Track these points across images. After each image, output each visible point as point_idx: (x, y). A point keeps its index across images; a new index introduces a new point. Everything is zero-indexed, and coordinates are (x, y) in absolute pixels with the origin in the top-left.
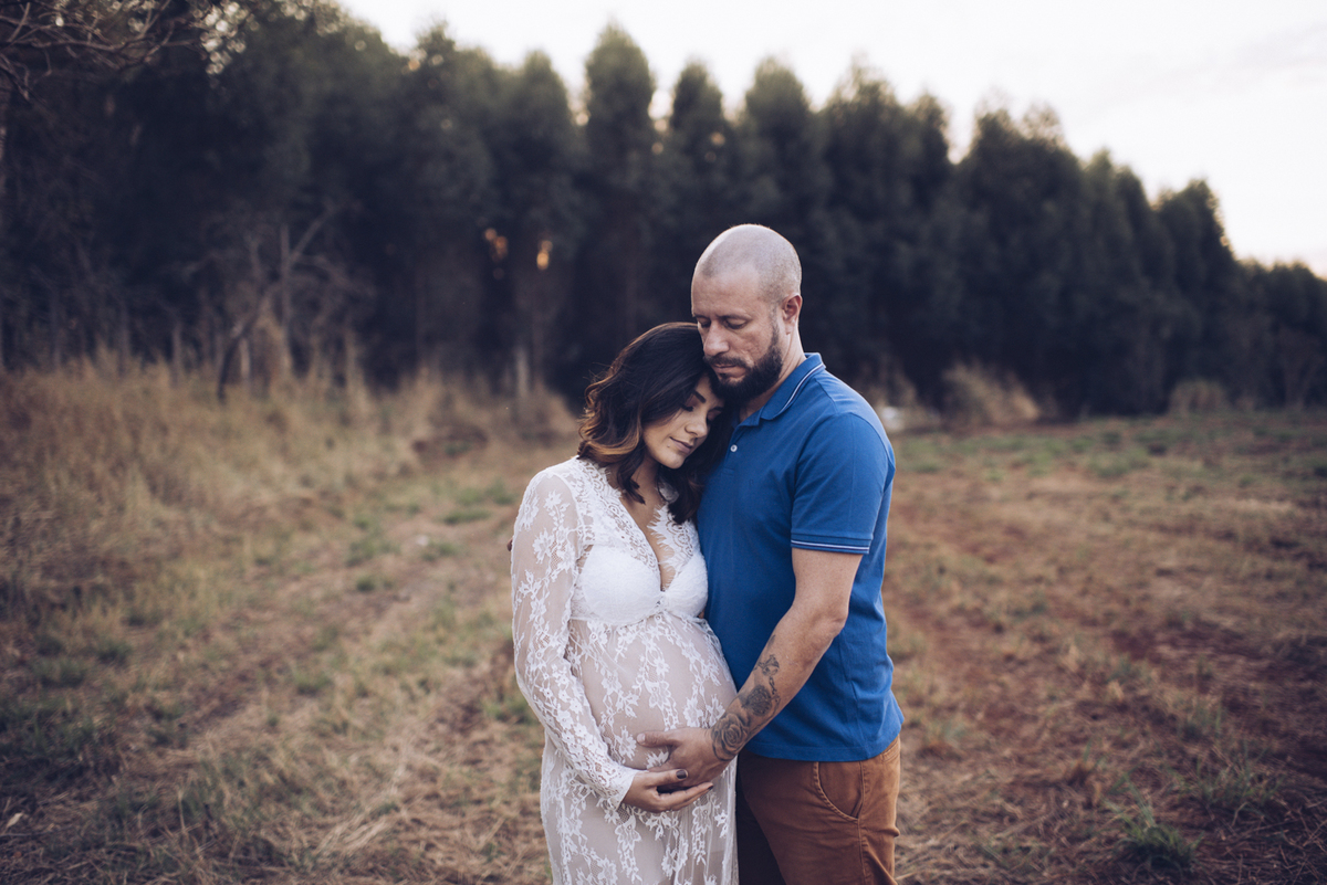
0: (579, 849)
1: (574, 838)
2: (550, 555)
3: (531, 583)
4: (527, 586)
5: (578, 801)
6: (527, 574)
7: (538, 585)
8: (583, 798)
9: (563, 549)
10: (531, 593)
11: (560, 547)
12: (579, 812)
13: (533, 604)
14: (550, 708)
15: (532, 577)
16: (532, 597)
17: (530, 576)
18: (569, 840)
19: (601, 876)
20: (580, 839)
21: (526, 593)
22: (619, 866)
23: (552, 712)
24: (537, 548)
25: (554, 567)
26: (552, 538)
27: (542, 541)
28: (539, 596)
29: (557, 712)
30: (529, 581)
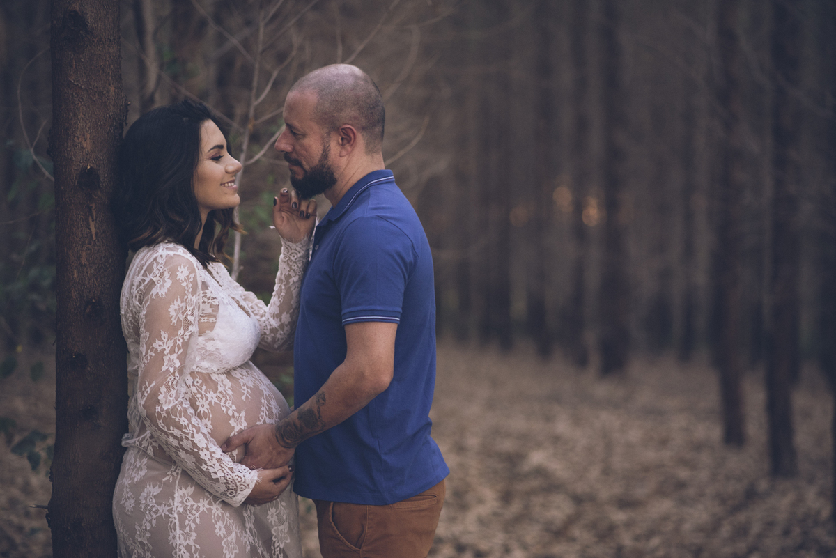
1: (188, 548)
2: (182, 319)
3: (165, 340)
4: (161, 343)
5: (192, 517)
6: (162, 333)
7: (171, 343)
8: (197, 514)
9: (192, 315)
10: (165, 349)
11: (190, 313)
12: (193, 526)
13: (166, 359)
14: (188, 434)
15: (166, 335)
16: (165, 352)
17: (164, 335)
18: (183, 549)
20: (193, 549)
21: (159, 349)
23: (189, 437)
24: (172, 313)
25: (186, 329)
26: (184, 304)
27: (176, 307)
28: (172, 352)
29: (193, 436)
30: (163, 339)
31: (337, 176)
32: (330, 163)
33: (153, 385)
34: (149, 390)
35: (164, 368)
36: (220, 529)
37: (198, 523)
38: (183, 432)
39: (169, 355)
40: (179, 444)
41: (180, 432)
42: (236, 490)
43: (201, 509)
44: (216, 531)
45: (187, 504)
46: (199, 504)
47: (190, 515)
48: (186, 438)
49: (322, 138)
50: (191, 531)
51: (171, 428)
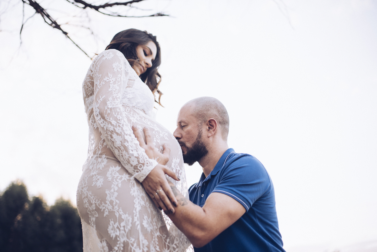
0: (113, 207)
3: (111, 77)
4: (109, 78)
7: (114, 79)
8: (120, 181)
10: (110, 81)
12: (116, 189)
14: (120, 124)
15: (111, 76)
19: (123, 224)
21: (107, 81)
22: (133, 219)
23: (121, 125)
27: (116, 65)
29: (123, 125)
30: (109, 77)
31: (208, 149)
32: (203, 140)
33: (103, 97)
34: (101, 99)
35: (110, 90)
36: (134, 192)
37: (120, 187)
38: (117, 122)
39: (113, 84)
40: (114, 129)
41: (116, 123)
42: (143, 164)
43: (123, 179)
44: (131, 192)
45: (114, 176)
46: (122, 176)
47: (116, 182)
48: (119, 126)
49: (198, 126)
50: (114, 191)
51: (111, 119)
